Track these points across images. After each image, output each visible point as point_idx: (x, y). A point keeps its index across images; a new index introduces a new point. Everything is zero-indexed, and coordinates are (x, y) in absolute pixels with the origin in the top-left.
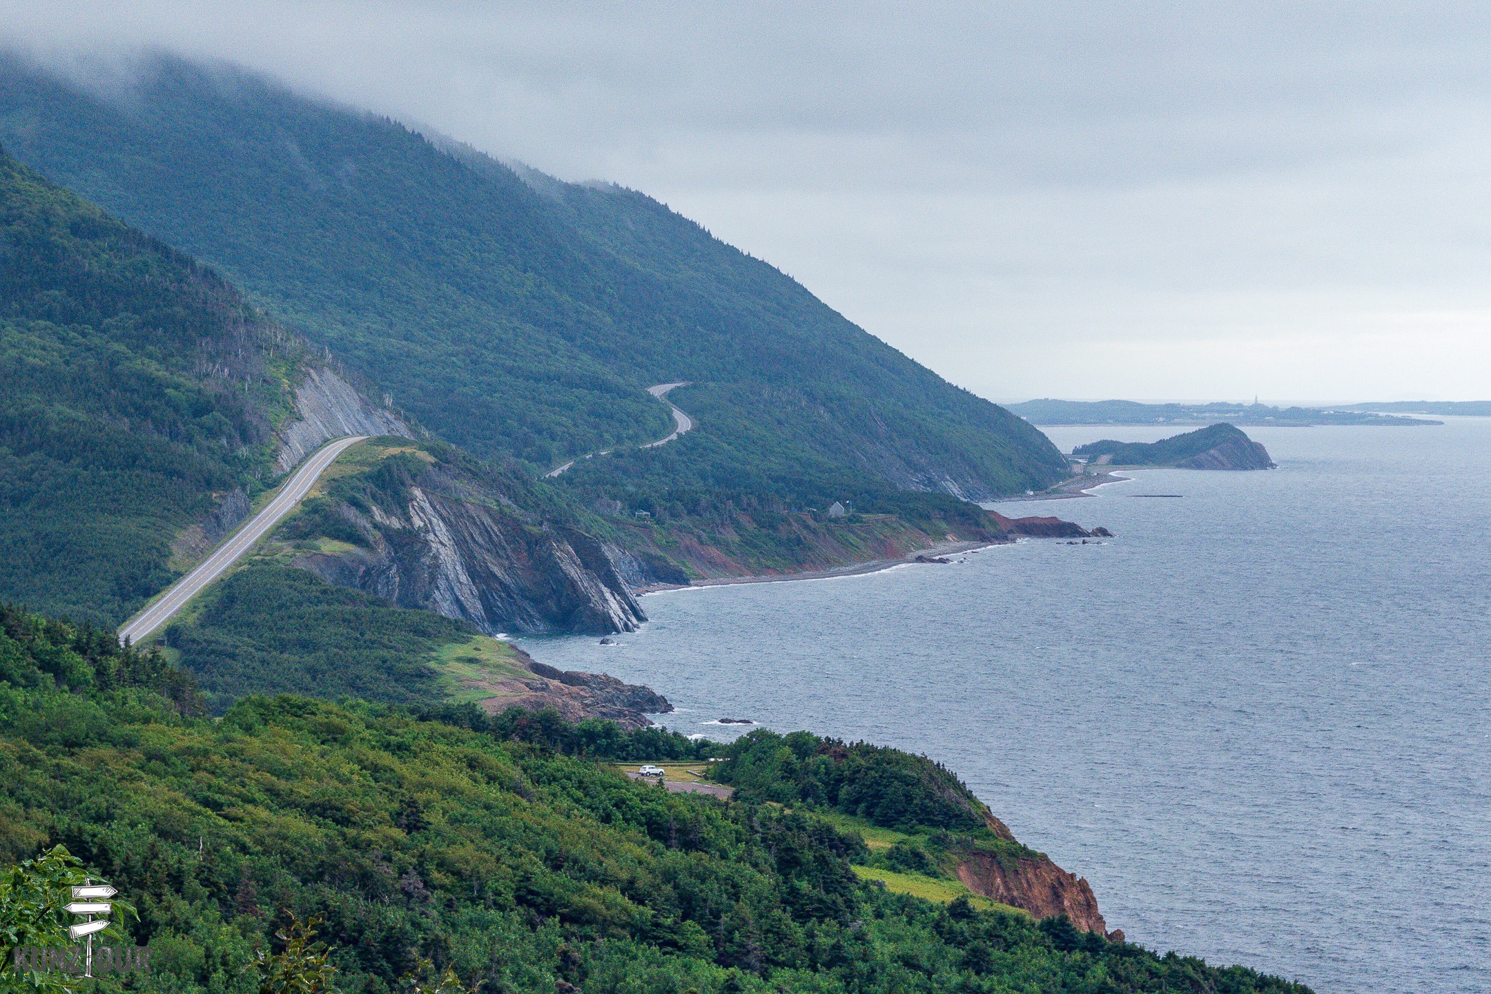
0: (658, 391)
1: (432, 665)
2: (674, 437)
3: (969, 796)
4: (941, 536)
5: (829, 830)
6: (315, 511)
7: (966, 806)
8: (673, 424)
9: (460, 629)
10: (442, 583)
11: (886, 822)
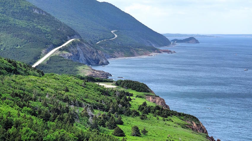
0: (112, 32)
1: (78, 69)
2: (115, 38)
4: (152, 52)
5: (128, 92)
10: (80, 58)
11: (137, 91)
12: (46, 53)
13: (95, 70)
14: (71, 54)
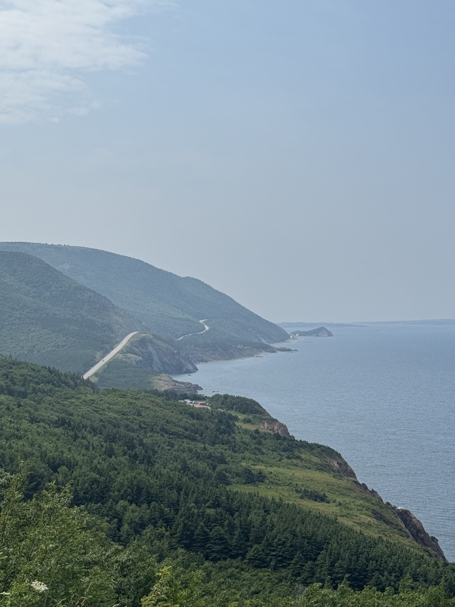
0: (201, 321)
1: (151, 380)
2: (205, 331)
3: (261, 407)
4: (262, 352)
5: (231, 415)
6: (127, 348)
7: (260, 409)
8: (204, 329)
9: (157, 373)
10: (154, 363)
11: (243, 413)
12: (102, 357)
13: (177, 382)
14: (140, 358)
